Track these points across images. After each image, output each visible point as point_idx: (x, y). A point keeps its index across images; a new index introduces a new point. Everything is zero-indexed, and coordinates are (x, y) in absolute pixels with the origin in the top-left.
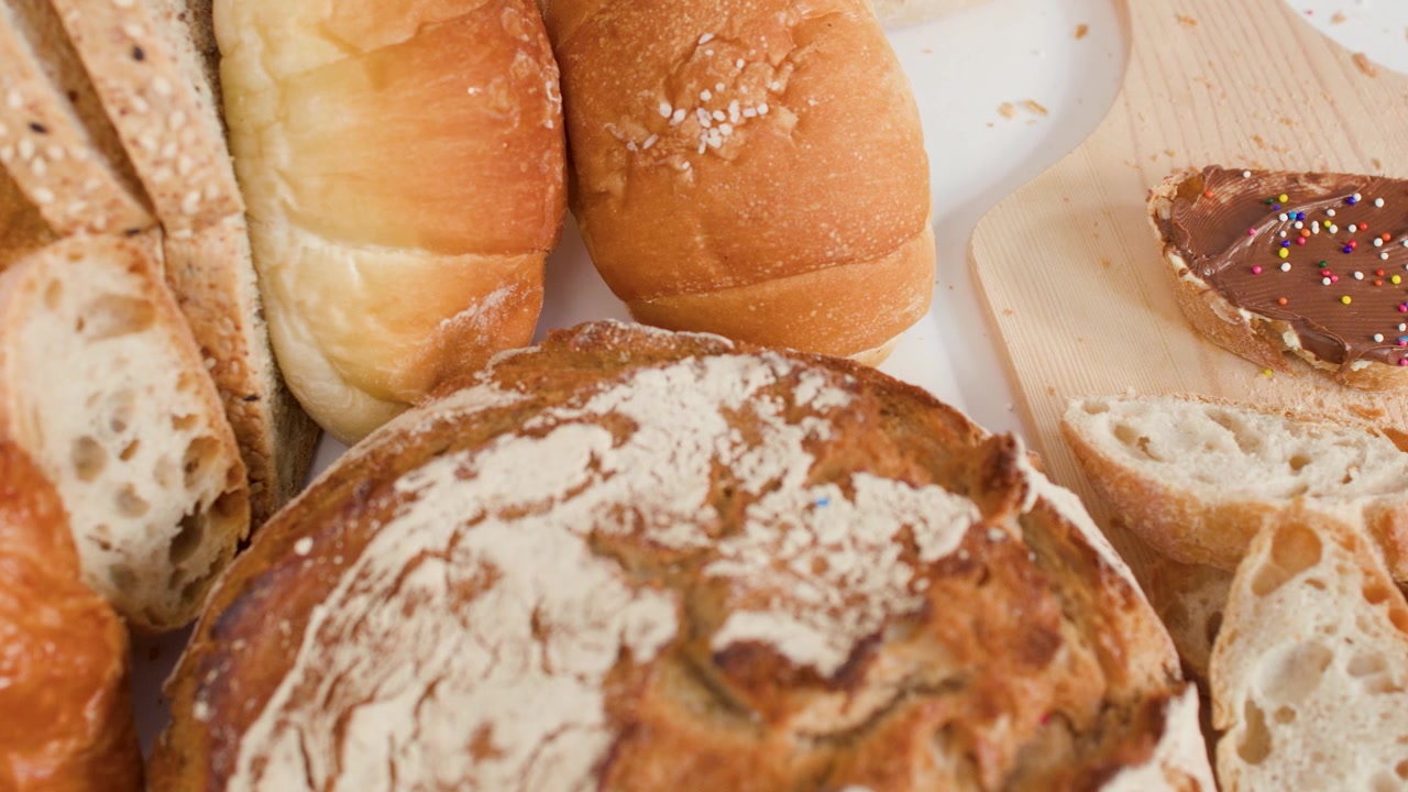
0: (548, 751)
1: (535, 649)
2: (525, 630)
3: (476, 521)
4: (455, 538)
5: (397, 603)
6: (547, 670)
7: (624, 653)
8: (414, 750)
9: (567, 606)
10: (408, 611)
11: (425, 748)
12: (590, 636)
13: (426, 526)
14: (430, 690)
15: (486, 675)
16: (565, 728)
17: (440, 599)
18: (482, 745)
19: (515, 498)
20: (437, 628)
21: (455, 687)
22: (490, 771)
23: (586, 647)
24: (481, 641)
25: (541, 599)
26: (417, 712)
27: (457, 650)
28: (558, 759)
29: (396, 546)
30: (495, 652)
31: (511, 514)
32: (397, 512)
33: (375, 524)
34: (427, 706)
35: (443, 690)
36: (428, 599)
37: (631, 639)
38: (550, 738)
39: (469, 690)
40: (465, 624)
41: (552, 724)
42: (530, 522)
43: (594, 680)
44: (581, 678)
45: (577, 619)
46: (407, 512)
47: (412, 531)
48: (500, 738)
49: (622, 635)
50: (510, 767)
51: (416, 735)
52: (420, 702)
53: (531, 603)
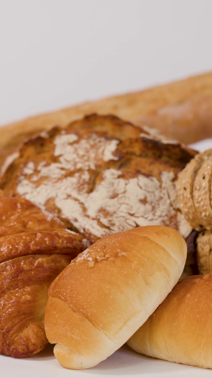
0: (144, 188)
1: (120, 196)
2: (116, 199)
3: (88, 216)
4: (93, 219)
5: (112, 228)
6: (125, 192)
7: (119, 177)
8: (146, 216)
9: (108, 192)
10: (113, 225)
11: (145, 214)
12: (116, 185)
13: (91, 225)
14: (132, 215)
15: (127, 204)
16: (138, 185)
17: (110, 219)
18: (144, 201)
19: (81, 210)
20: (117, 218)
21: (131, 210)
22: (149, 199)
23: (118, 185)
24: (119, 208)
25: (107, 197)
26: (138, 217)
27: (122, 212)
28: (145, 185)
29: (98, 230)
30: (121, 204)
31: (85, 209)
32: (89, 232)
33: (92, 237)
34: (136, 215)
35: (132, 212)
36: (110, 221)
37: (116, 176)
38: (141, 188)
39: (132, 207)
40: (115, 212)
41: (138, 188)
42: (86, 205)
43: (127, 181)
44: (126, 184)
45: (112, 189)
46: (88, 230)
47: (93, 228)
48: (142, 197)
49: (115, 179)
50: (148, 195)
51: (142, 217)
52: (135, 217)
53: (108, 200)
